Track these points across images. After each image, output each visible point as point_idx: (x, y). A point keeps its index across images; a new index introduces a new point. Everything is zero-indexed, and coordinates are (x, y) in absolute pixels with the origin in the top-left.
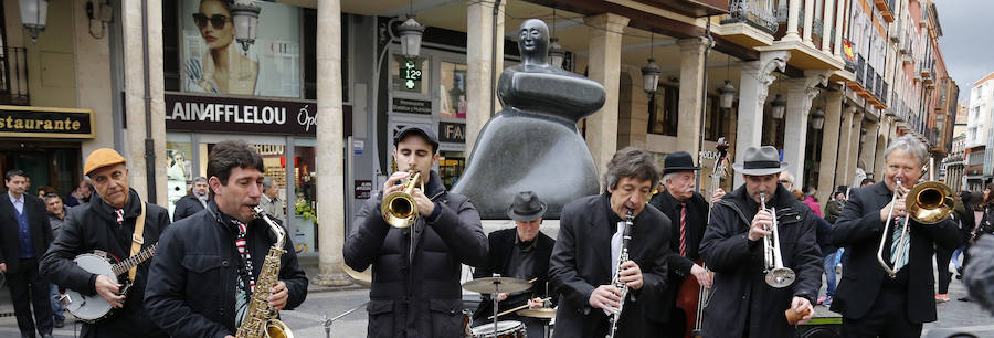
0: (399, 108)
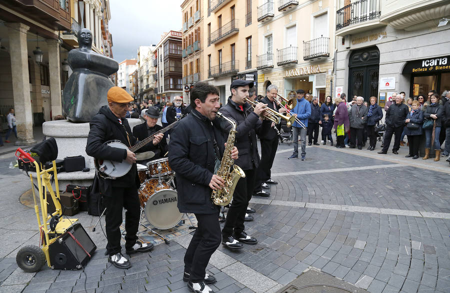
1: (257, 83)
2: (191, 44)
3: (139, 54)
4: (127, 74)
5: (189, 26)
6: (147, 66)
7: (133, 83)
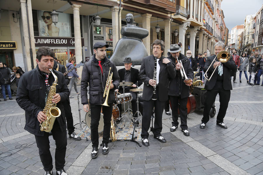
0: (96, 39)
3: (245, 21)
4: (236, 35)
6: (249, 28)
7: (240, 41)
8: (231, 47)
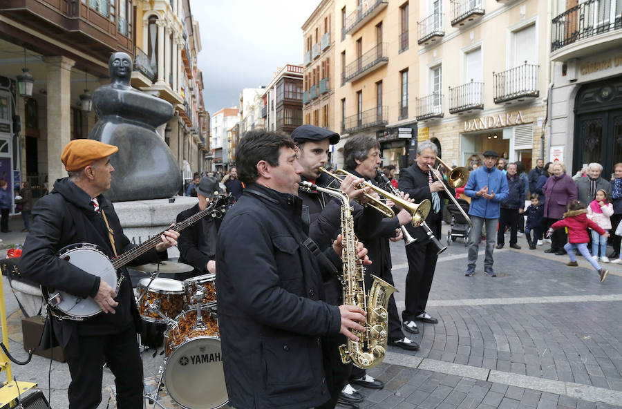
1: (416, 142)
2: (316, 83)
3: (242, 101)
4: (224, 130)
5: (314, 56)
6: (253, 117)
7: (233, 142)
8: (213, 156)
